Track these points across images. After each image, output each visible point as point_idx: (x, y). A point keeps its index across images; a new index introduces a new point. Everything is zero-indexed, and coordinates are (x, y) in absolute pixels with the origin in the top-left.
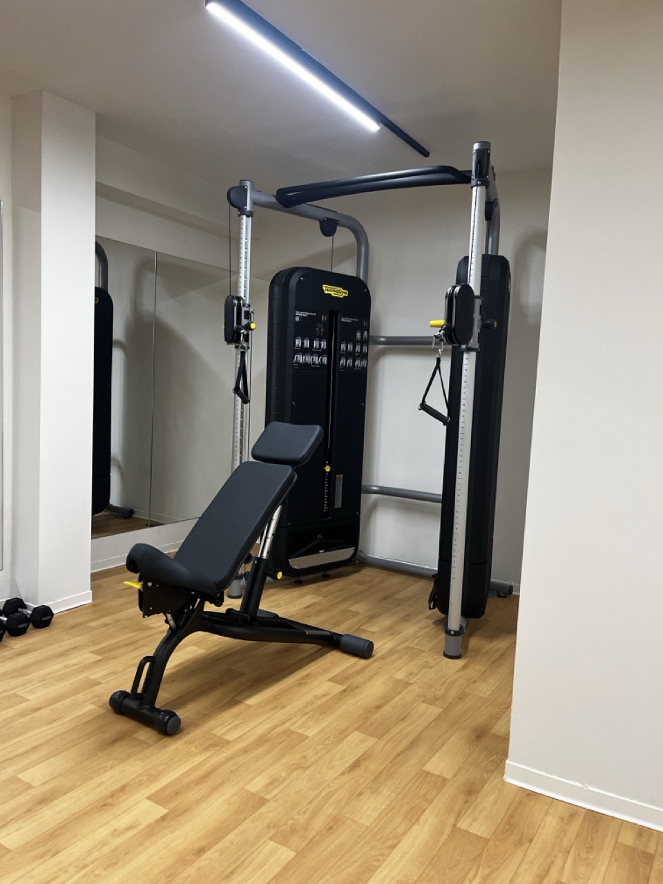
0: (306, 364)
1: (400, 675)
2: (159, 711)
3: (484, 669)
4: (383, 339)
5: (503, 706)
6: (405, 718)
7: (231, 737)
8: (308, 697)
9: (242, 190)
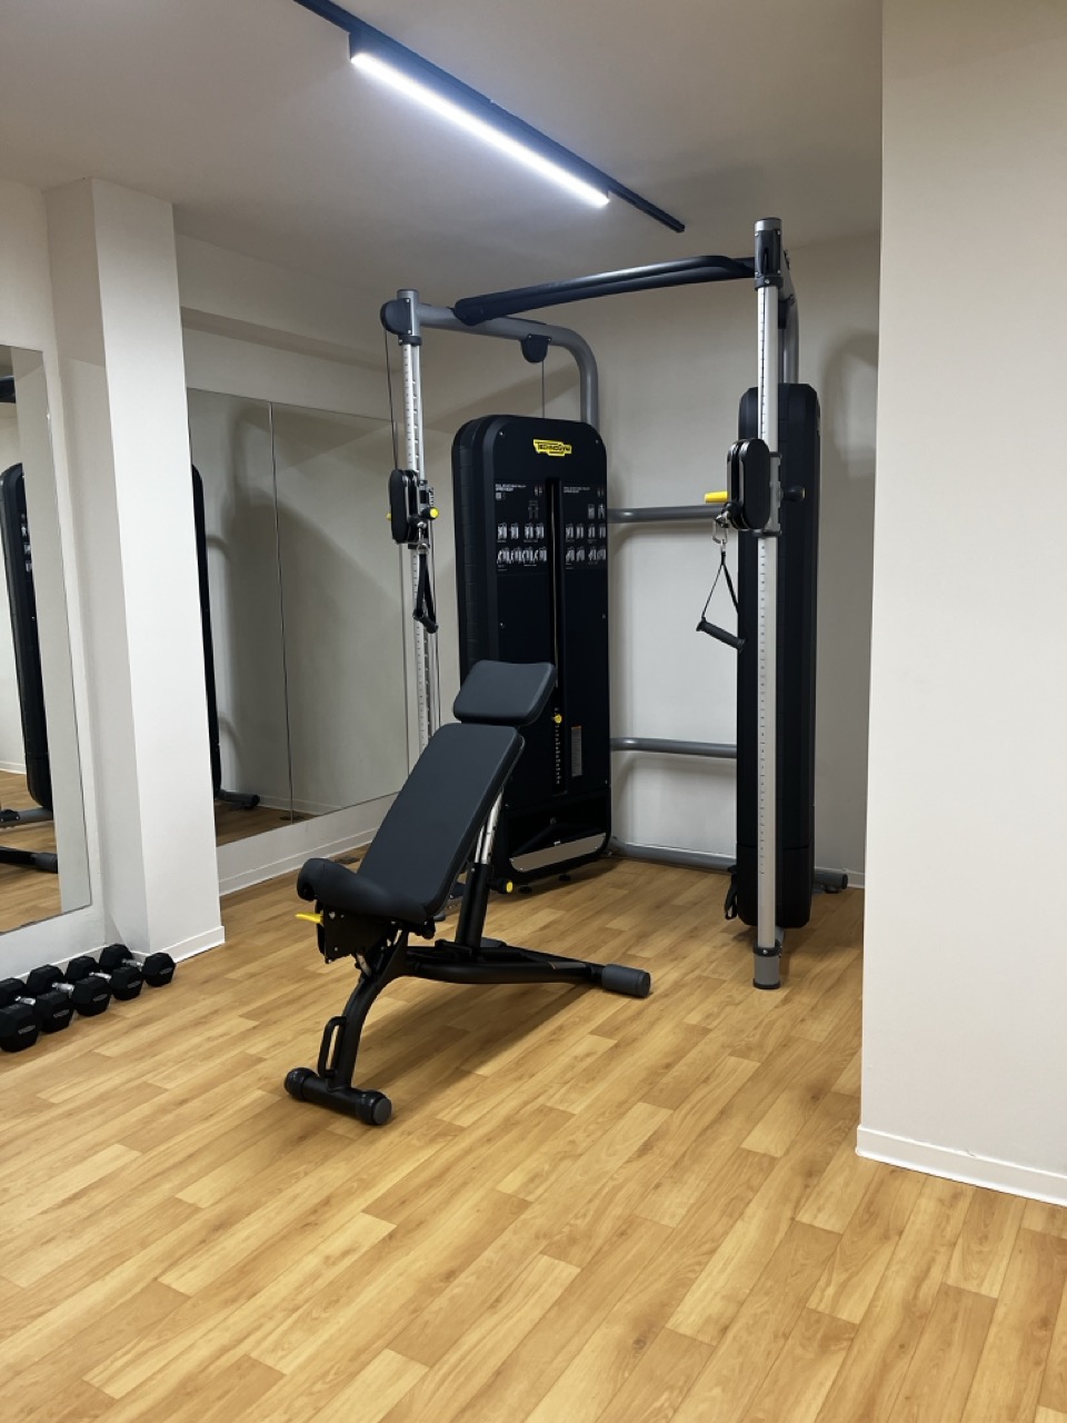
0: (515, 563)
1: (694, 1019)
2: (357, 1092)
3: (815, 1001)
4: (628, 514)
5: (847, 1052)
6: (708, 1078)
7: (465, 1121)
8: (565, 1060)
9: (403, 305)
